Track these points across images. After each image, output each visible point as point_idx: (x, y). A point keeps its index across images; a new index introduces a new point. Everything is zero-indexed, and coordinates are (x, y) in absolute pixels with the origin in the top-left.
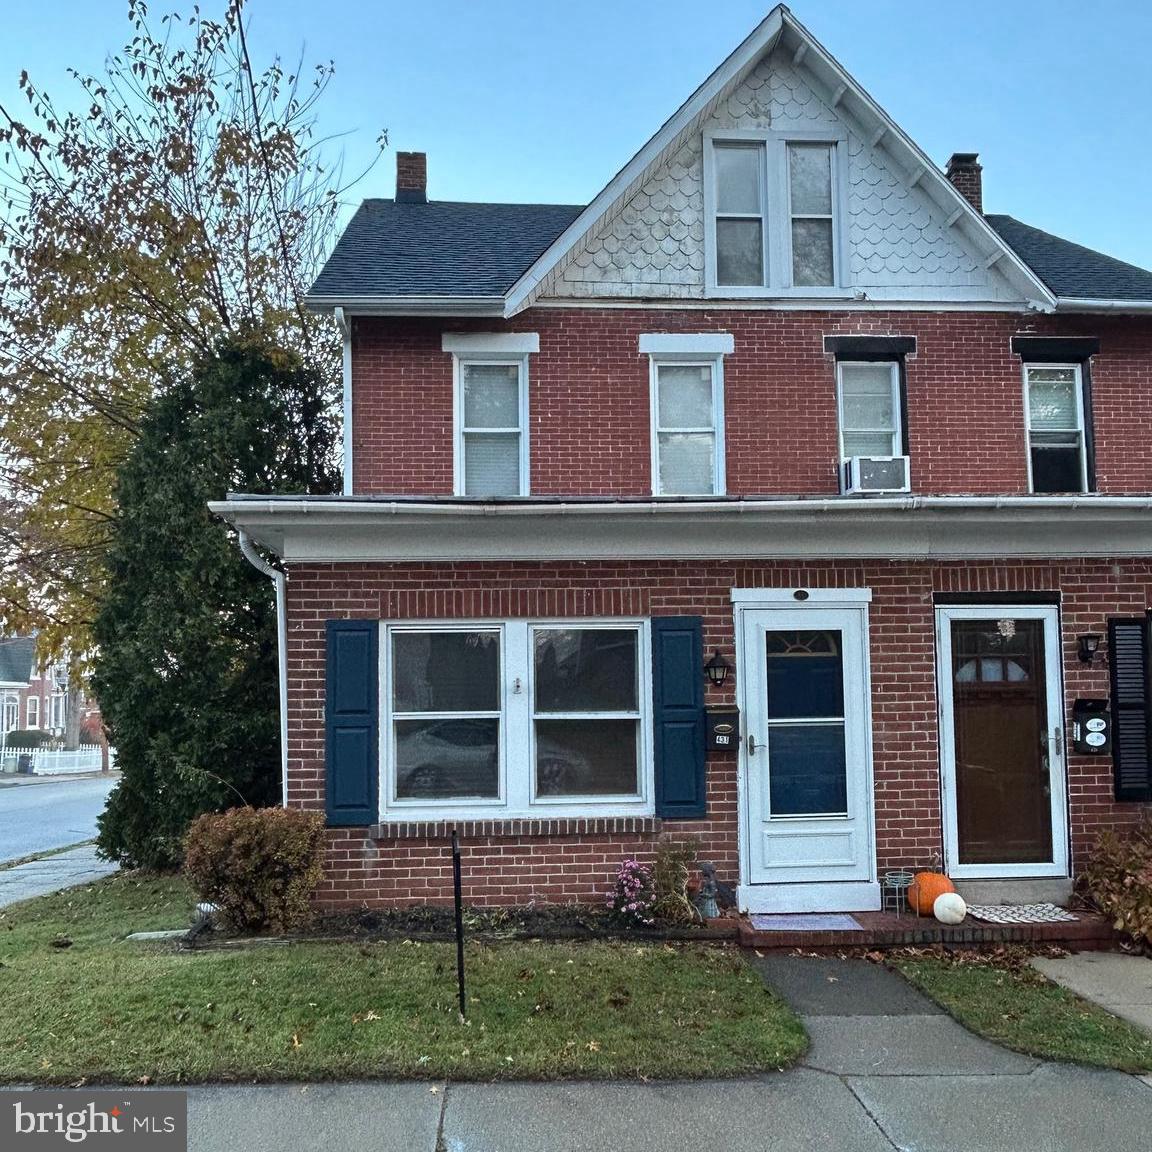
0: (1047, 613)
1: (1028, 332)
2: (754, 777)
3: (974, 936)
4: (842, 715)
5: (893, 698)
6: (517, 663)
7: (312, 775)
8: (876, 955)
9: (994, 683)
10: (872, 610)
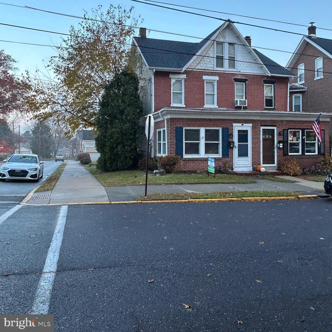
0: (275, 128)
1: (265, 79)
2: (236, 151)
3: (266, 174)
4: (248, 142)
5: (254, 140)
6: (202, 134)
7: (173, 150)
8: (254, 176)
9: (268, 138)
10: (252, 127)
